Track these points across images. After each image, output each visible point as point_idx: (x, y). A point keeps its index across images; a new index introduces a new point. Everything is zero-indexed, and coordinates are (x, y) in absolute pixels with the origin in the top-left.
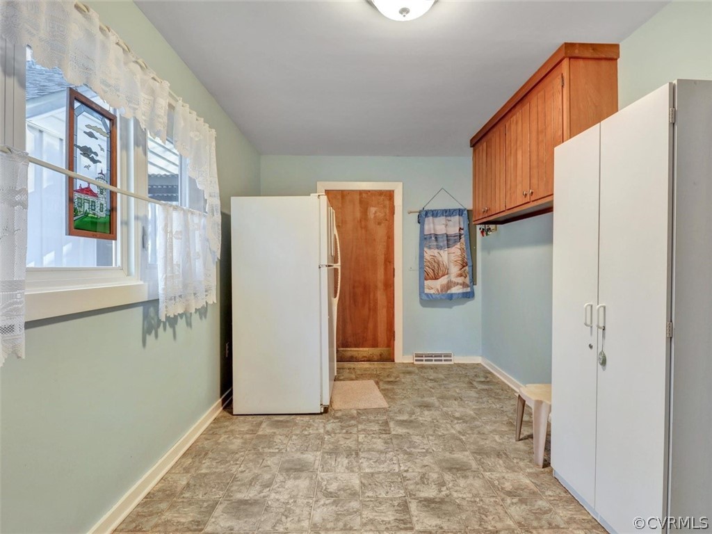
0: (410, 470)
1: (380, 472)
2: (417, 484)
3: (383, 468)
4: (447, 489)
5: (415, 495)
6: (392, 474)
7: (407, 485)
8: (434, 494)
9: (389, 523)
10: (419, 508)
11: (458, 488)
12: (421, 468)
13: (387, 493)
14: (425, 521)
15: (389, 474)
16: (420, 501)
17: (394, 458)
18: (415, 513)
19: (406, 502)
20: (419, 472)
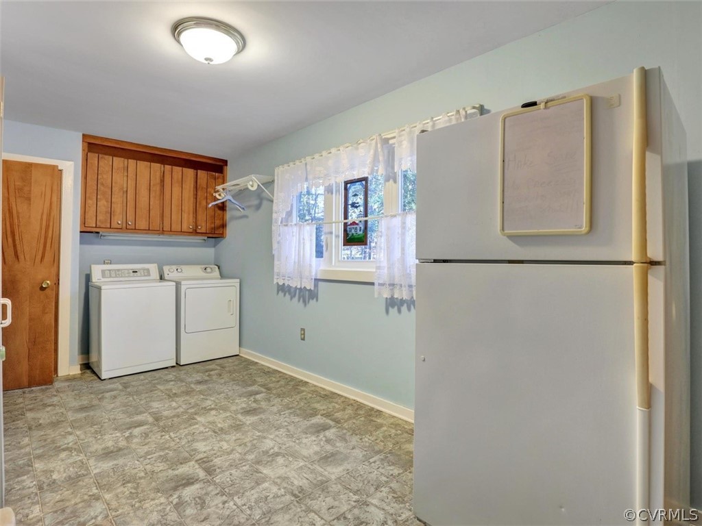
0: (221, 505)
1: (252, 488)
2: (207, 494)
3: (253, 495)
4: (172, 502)
5: (204, 483)
6: (238, 492)
7: (216, 488)
8: (185, 492)
9: (216, 458)
10: (196, 475)
11: (159, 508)
12: (209, 515)
13: (231, 475)
14: (188, 469)
15: (241, 491)
16: (197, 480)
17: (249, 512)
18: (197, 471)
19: (209, 474)
20: (209, 507)
